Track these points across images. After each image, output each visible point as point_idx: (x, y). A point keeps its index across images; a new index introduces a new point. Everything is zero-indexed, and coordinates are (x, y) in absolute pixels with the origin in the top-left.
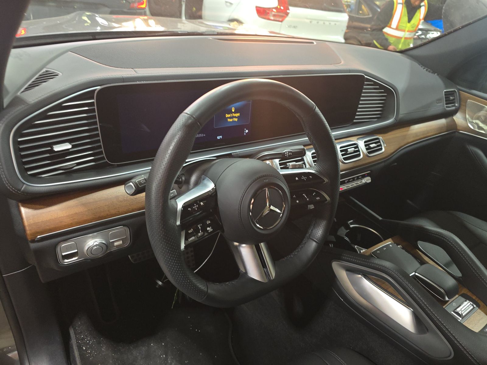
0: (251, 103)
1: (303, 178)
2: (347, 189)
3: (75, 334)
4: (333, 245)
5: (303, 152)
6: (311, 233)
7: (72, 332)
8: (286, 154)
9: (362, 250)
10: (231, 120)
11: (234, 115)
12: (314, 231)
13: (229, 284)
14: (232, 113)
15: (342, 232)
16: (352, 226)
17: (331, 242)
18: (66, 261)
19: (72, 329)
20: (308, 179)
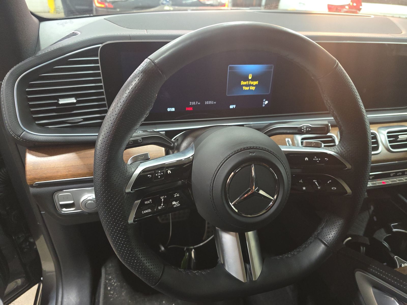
0: (273, 70)
1: (316, 159)
2: (391, 184)
3: (106, 274)
4: (366, 248)
5: (326, 128)
6: (321, 232)
7: (103, 271)
8: (303, 129)
9: (404, 263)
10: (247, 88)
11: (251, 83)
12: (325, 230)
13: (197, 274)
14: (249, 80)
15: (381, 235)
16: (394, 230)
17: (364, 245)
18: (64, 209)
19: (104, 268)
20: (322, 161)
